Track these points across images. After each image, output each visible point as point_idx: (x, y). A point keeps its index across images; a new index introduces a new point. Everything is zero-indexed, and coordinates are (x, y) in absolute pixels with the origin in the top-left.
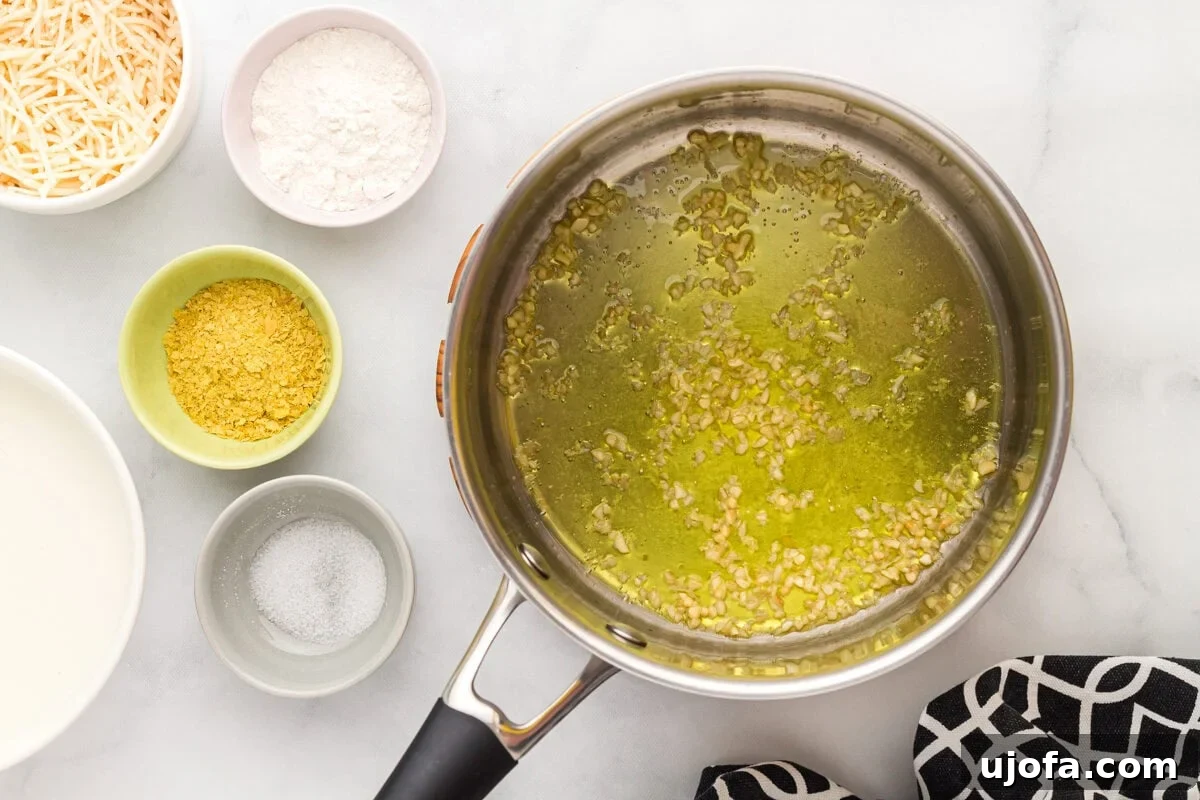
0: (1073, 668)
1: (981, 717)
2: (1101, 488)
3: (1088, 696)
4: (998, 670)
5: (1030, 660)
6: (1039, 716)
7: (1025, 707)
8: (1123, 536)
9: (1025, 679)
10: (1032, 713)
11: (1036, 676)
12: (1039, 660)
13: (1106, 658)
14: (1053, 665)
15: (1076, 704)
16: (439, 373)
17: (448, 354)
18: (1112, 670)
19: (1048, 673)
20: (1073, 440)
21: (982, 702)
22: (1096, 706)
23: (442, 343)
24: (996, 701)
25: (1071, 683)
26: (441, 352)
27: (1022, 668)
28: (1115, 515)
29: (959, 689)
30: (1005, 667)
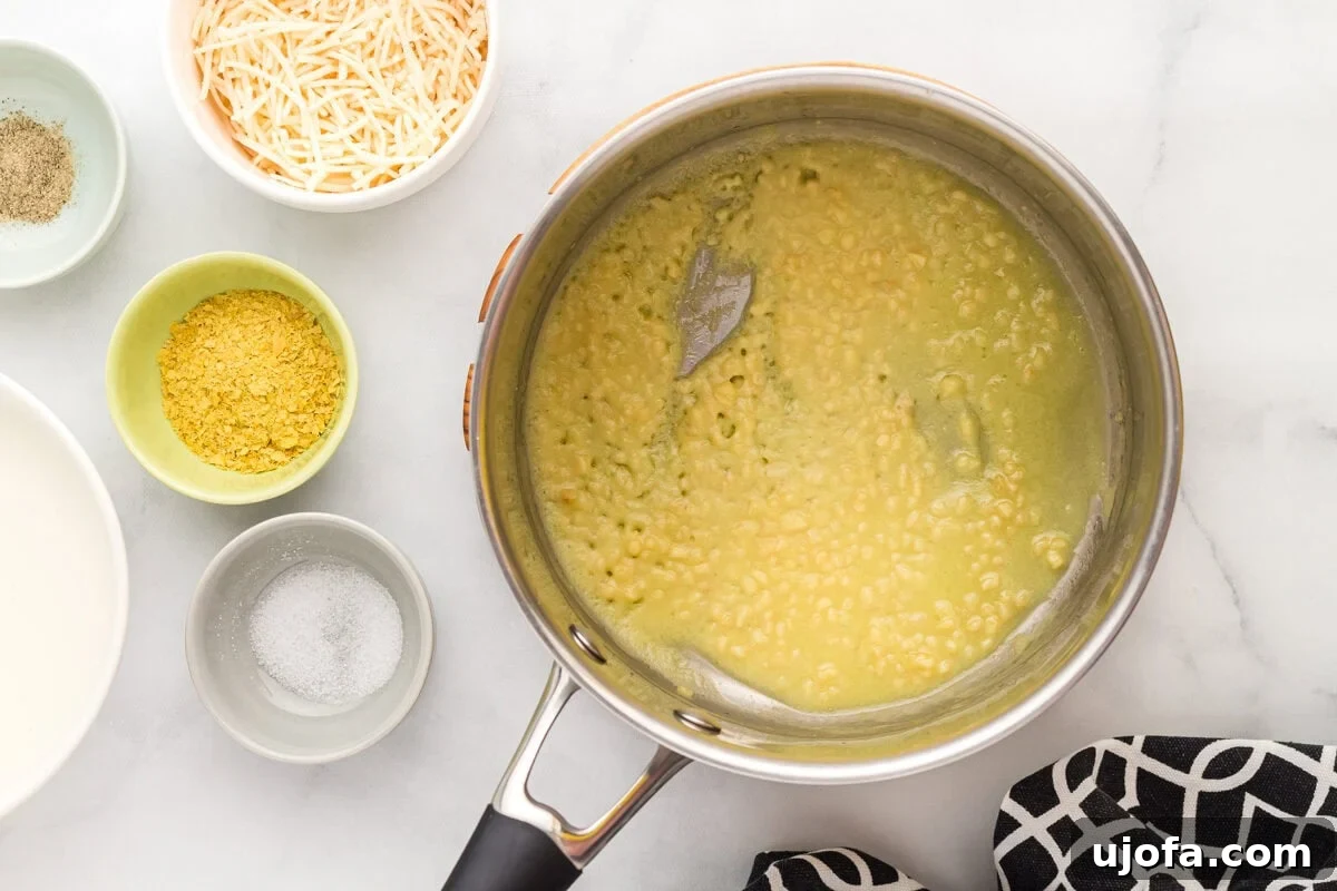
0: (1178, 751)
1: (1070, 804)
2: (1213, 547)
3: (1194, 782)
4: (1092, 751)
5: (1128, 740)
6: (1137, 804)
7: (1122, 793)
8: (1237, 602)
9: (1122, 762)
10: (1129, 800)
11: (1136, 759)
12: (1139, 741)
13: (1215, 740)
14: (1154, 747)
15: (1179, 792)
16: (466, 401)
17: (477, 380)
18: (1222, 754)
19: (1149, 756)
20: (1183, 493)
21: (1072, 786)
22: (1202, 795)
23: (471, 367)
24: (1089, 785)
25: (1175, 768)
26: (469, 377)
27: (1120, 749)
28: (1228, 579)
29: (1048, 771)
30: (1101, 746)
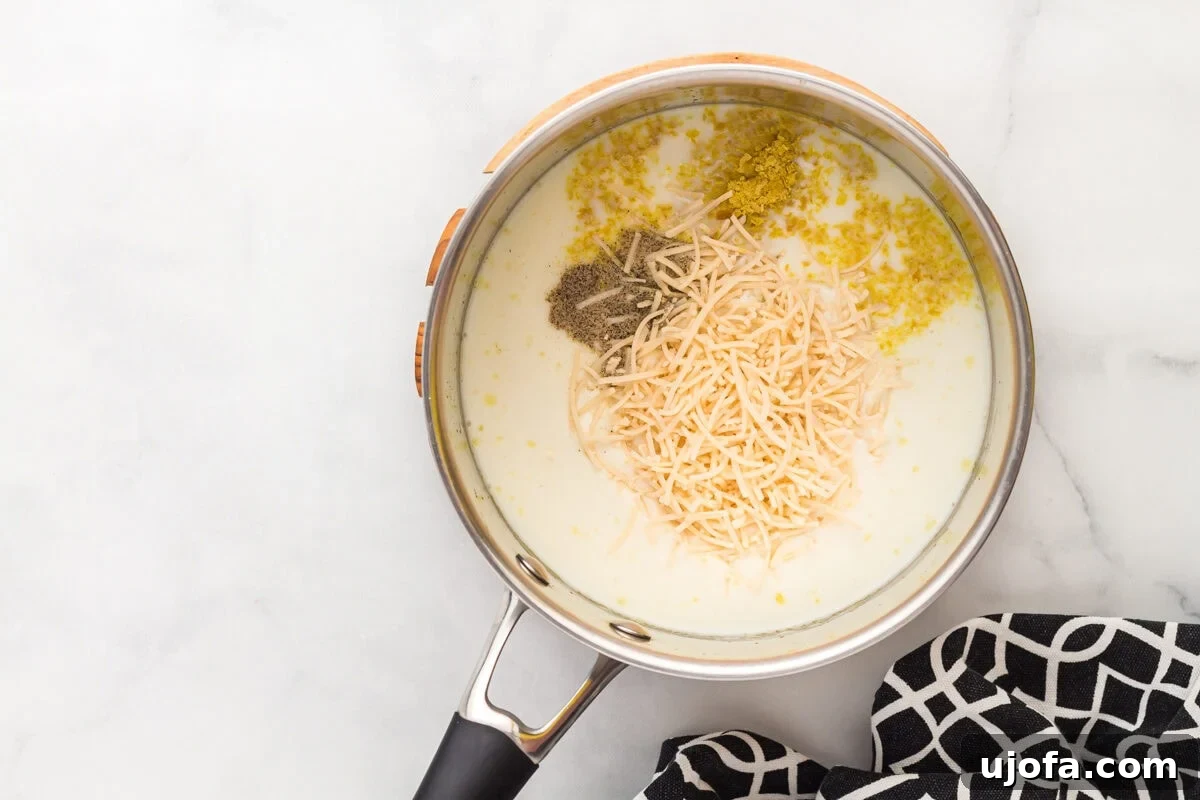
0: (1040, 627)
1: (945, 681)
2: (1065, 462)
3: (1054, 654)
4: (965, 630)
5: (997, 618)
6: (1006, 672)
7: (992, 664)
8: (1086, 509)
9: (992, 638)
10: (1000, 669)
11: (1003, 634)
12: (1007, 618)
13: (1072, 617)
14: (1021, 624)
15: (1042, 663)
16: (418, 354)
18: (1078, 631)
19: (1016, 631)
20: (1037, 417)
21: (947, 666)
22: (1062, 666)
23: (422, 325)
24: (960, 667)
25: (1038, 642)
26: (420, 334)
27: (989, 626)
28: (1078, 489)
29: (926, 649)
